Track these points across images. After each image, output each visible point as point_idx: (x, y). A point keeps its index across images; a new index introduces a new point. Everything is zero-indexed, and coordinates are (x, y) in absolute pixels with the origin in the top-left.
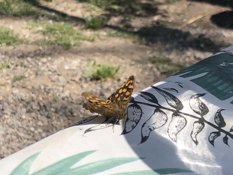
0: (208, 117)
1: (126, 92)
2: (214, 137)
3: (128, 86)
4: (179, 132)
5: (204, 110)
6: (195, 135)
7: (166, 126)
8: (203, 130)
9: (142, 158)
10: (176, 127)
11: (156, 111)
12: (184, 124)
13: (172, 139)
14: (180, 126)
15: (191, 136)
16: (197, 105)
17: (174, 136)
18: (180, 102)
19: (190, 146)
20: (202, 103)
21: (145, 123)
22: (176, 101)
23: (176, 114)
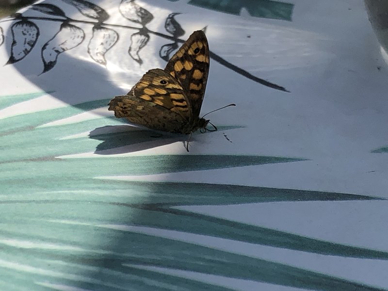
0: (154, 26)
2: (168, 51)
4: (107, 50)
5: (146, 17)
6: (136, 52)
7: (85, 44)
8: (148, 43)
9: (49, 92)
10: (102, 44)
11: (63, 26)
12: (116, 39)
13: (98, 61)
14: (108, 43)
15: (130, 54)
16: (133, 11)
18: (103, 11)
20: (141, 8)
21: (46, 44)
22: (96, 10)
23: (99, 26)
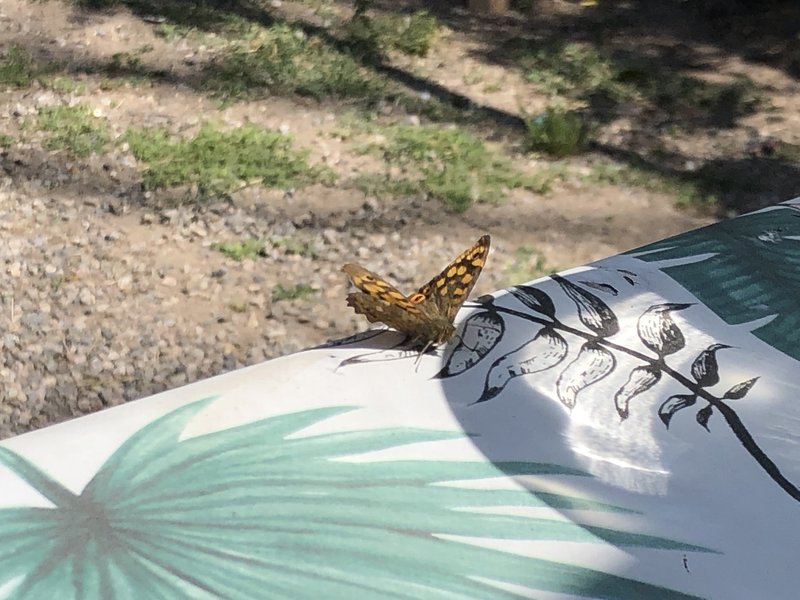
0: (676, 361)
1: (463, 276)
2: (676, 406)
3: (472, 260)
4: (587, 385)
5: (673, 340)
6: (627, 397)
7: (557, 371)
8: (653, 387)
9: (470, 435)
10: (584, 374)
11: (542, 333)
12: (608, 370)
13: (563, 401)
14: (594, 374)
15: (616, 399)
16: (657, 330)
17: (570, 395)
18: (614, 318)
19: (606, 420)
20: (673, 327)
21: (503, 358)
22: (602, 315)
23: (594, 344)
